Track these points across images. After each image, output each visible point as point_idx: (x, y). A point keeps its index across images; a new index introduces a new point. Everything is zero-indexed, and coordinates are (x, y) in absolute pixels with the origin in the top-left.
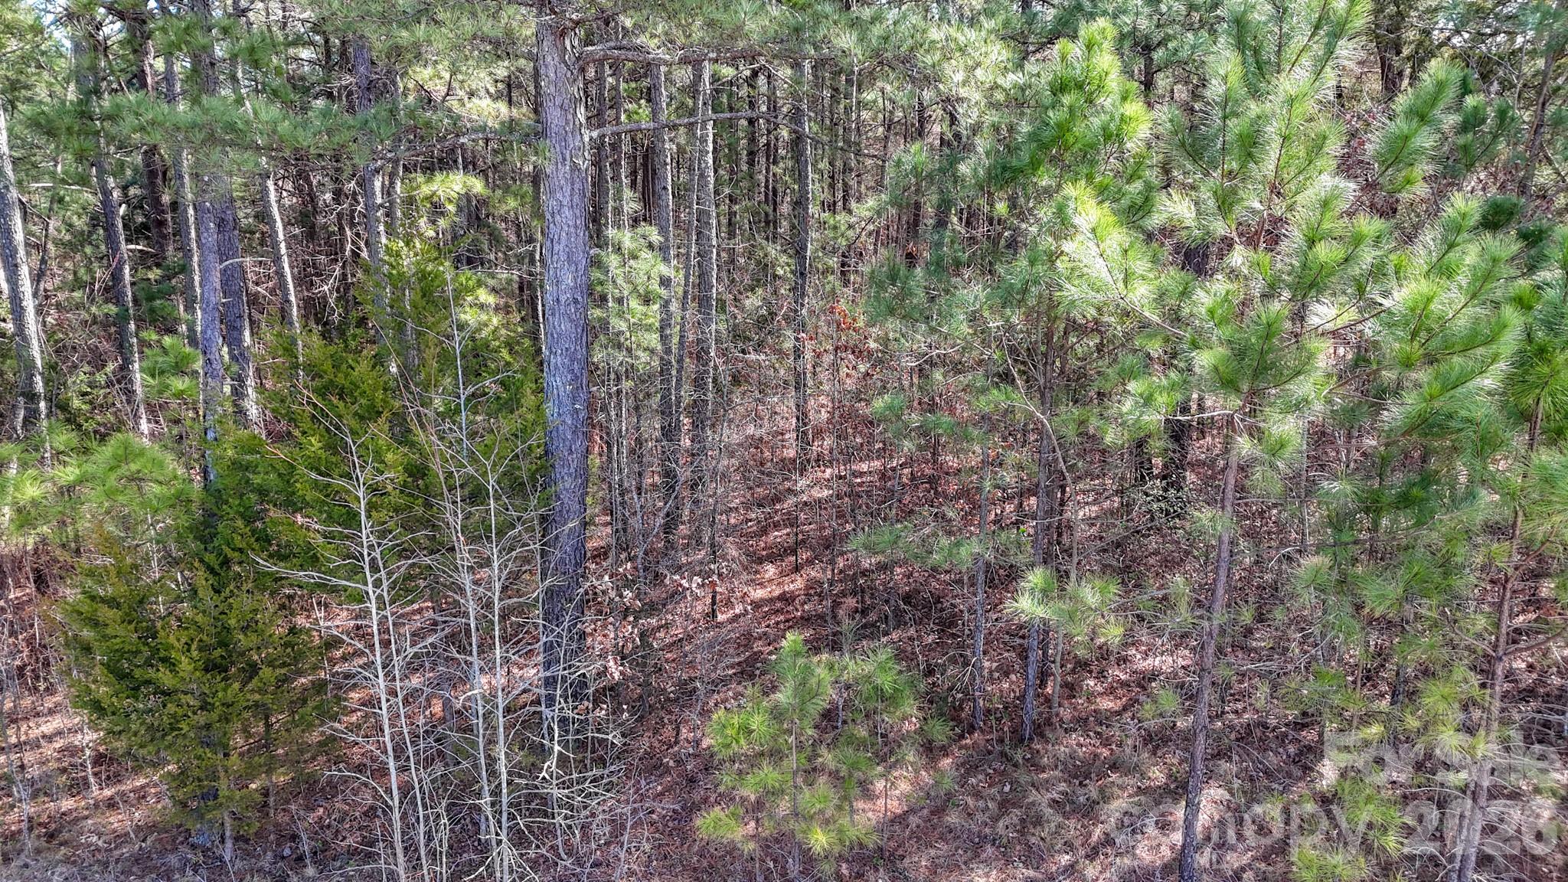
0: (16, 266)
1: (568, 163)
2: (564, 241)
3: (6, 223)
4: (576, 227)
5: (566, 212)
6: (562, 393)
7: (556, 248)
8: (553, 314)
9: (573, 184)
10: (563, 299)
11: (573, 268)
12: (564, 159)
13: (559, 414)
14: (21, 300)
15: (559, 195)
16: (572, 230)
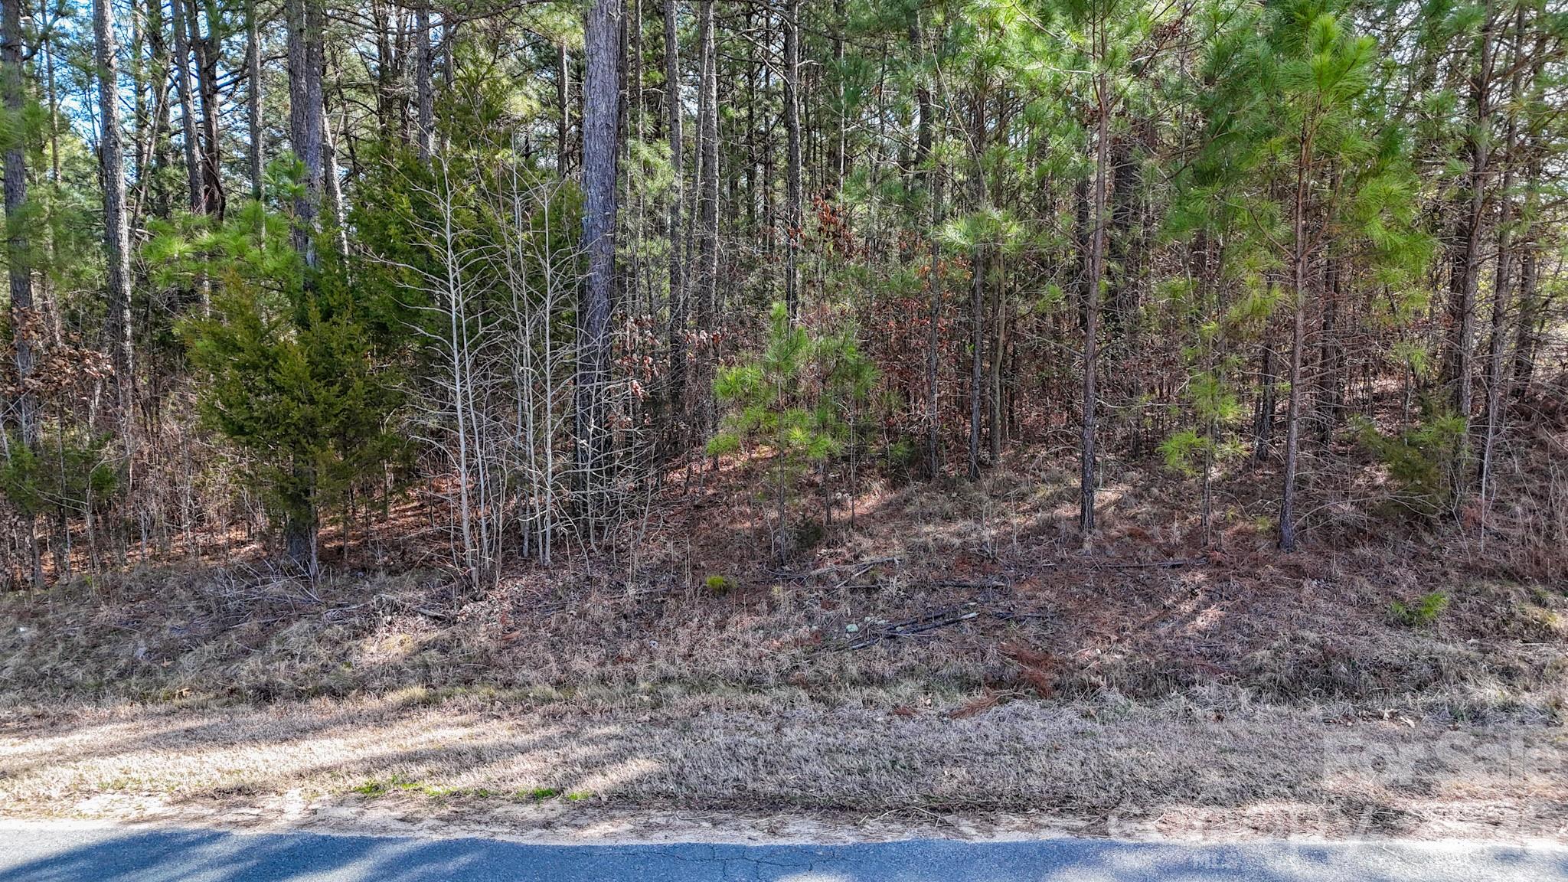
0: (117, 211)
1: (605, 14)
2: (599, 77)
3: (112, 173)
4: (610, 66)
5: (603, 53)
6: (595, 203)
7: (593, 84)
8: (590, 138)
9: (608, 32)
10: (598, 123)
11: (607, 99)
12: (602, 12)
13: (593, 219)
14: (119, 241)
15: (597, 41)
16: (606, 68)
